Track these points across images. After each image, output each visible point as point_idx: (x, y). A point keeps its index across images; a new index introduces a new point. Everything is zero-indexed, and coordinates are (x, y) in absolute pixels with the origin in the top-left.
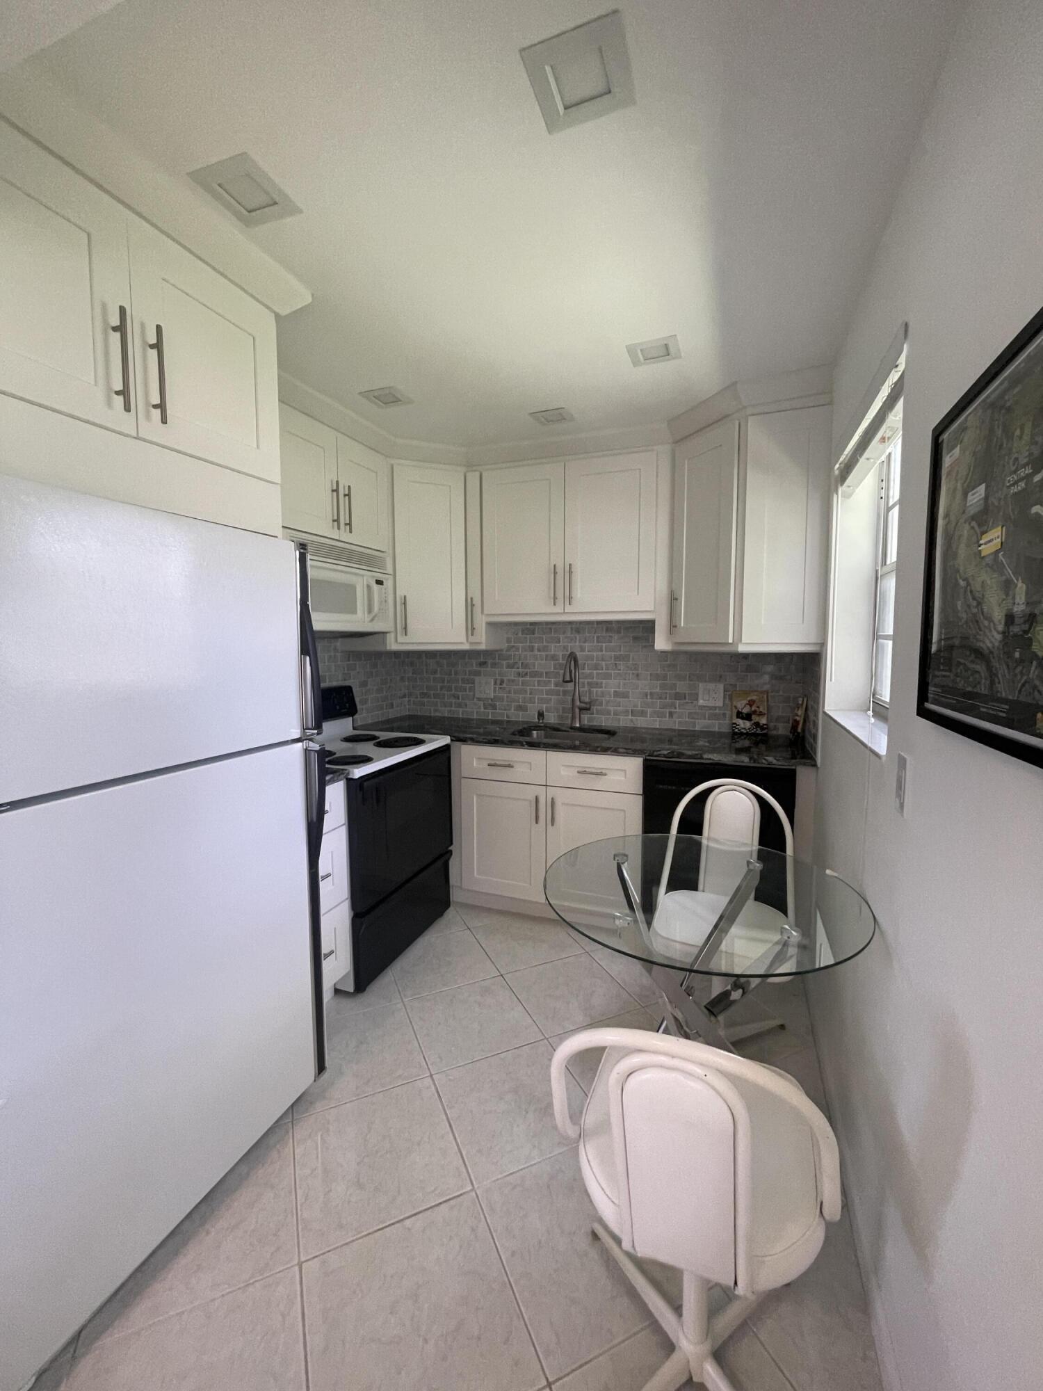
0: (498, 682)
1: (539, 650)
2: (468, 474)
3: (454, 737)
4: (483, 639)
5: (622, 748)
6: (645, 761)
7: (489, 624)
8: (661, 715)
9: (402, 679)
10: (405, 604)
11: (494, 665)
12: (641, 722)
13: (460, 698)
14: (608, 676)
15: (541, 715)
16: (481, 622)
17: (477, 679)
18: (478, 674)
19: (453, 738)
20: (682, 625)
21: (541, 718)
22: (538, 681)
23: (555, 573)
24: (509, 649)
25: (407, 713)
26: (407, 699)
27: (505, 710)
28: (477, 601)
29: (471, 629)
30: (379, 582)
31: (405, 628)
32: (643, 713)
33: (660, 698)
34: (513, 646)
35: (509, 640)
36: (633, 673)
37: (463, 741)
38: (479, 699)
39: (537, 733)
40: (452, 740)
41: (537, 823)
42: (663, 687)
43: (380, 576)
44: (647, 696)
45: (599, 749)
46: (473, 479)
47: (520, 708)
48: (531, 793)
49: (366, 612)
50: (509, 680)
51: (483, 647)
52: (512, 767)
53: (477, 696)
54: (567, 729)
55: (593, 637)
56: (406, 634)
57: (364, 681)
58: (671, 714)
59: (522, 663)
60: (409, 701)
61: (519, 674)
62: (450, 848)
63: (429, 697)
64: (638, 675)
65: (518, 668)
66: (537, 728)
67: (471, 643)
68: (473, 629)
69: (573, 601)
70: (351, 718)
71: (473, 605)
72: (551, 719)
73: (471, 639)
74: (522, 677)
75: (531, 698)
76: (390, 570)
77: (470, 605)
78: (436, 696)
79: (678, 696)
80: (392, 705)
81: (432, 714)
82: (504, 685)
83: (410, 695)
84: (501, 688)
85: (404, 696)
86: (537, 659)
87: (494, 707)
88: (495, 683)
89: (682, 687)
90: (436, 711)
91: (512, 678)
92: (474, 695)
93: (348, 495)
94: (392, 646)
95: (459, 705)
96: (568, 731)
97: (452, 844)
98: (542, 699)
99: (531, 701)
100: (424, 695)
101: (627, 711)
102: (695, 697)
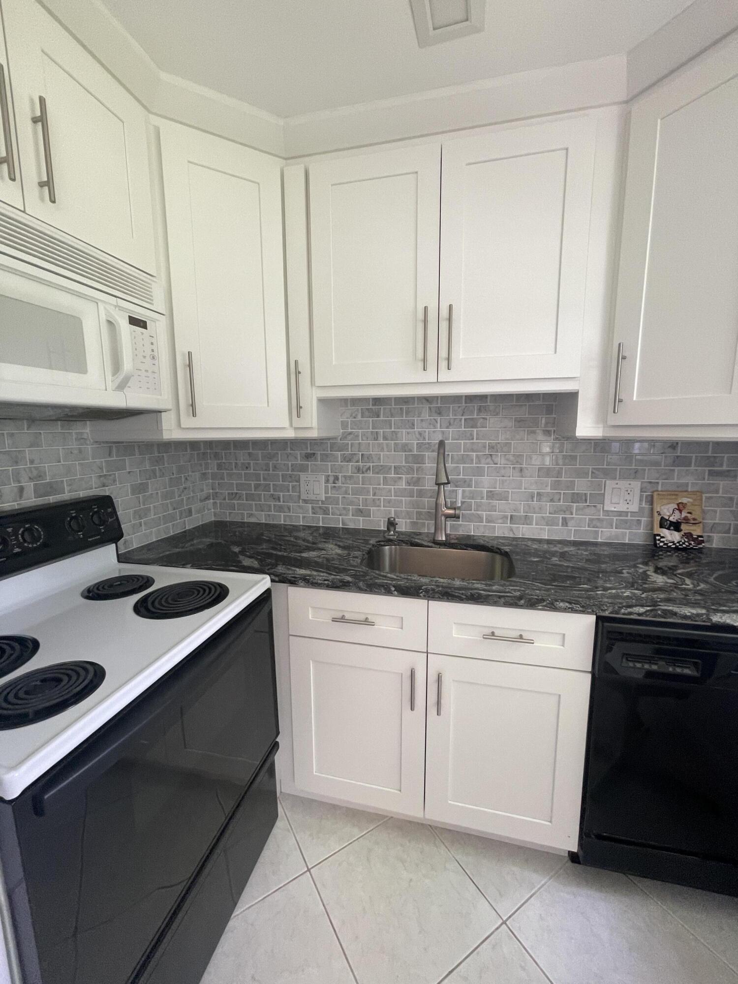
0: (331, 479)
1: (385, 438)
2: (285, 171)
3: (276, 576)
4: (315, 424)
5: (562, 601)
6: (600, 620)
7: (322, 401)
8: (550, 522)
9: (204, 476)
10: (190, 366)
11: (325, 458)
12: (524, 531)
13: (281, 500)
14: (479, 472)
15: (391, 524)
16: (310, 398)
17: (303, 477)
18: (304, 469)
19: (273, 577)
20: (635, 399)
21: (392, 529)
22: (385, 478)
23: (425, 321)
24: (345, 436)
25: (213, 519)
26: (212, 501)
27: (340, 515)
28: (305, 368)
29: (296, 408)
30: (137, 322)
31: (193, 405)
32: (527, 520)
33: (552, 500)
34: (350, 433)
35: (344, 425)
36: (514, 468)
37: (293, 582)
38: (305, 501)
39: (391, 550)
40: (272, 581)
41: (412, 709)
42: (556, 485)
43: (140, 313)
44: (533, 497)
45: (522, 602)
46: (295, 173)
47: (360, 512)
48: (403, 663)
49: (109, 377)
50: (345, 477)
51: (314, 434)
52: (372, 624)
53: (302, 498)
54: (430, 544)
55: (461, 420)
56: (194, 415)
57: (141, 484)
58: (565, 522)
59: (362, 455)
60: (215, 503)
61: (358, 470)
62: (277, 740)
63: (240, 498)
64: (521, 470)
65: (358, 462)
66: (389, 542)
67: (296, 429)
68: (299, 408)
69: (453, 364)
70: (114, 545)
71: (298, 373)
72: (403, 526)
73: (297, 423)
74: (363, 473)
75: (374, 500)
76: (159, 304)
77: (294, 372)
78: (250, 497)
79: (577, 498)
80: (190, 511)
81: (245, 521)
82: (339, 484)
83: (215, 495)
84: (335, 487)
85: (207, 498)
86: (382, 450)
87: (326, 511)
88: (327, 481)
89: (582, 486)
90: (251, 515)
91: (350, 474)
92: (299, 496)
93: (41, 119)
94: (171, 431)
95: (280, 509)
96: (431, 547)
97: (278, 733)
98: (389, 501)
99: (375, 503)
100: (233, 496)
101: (506, 517)
102: (600, 498)
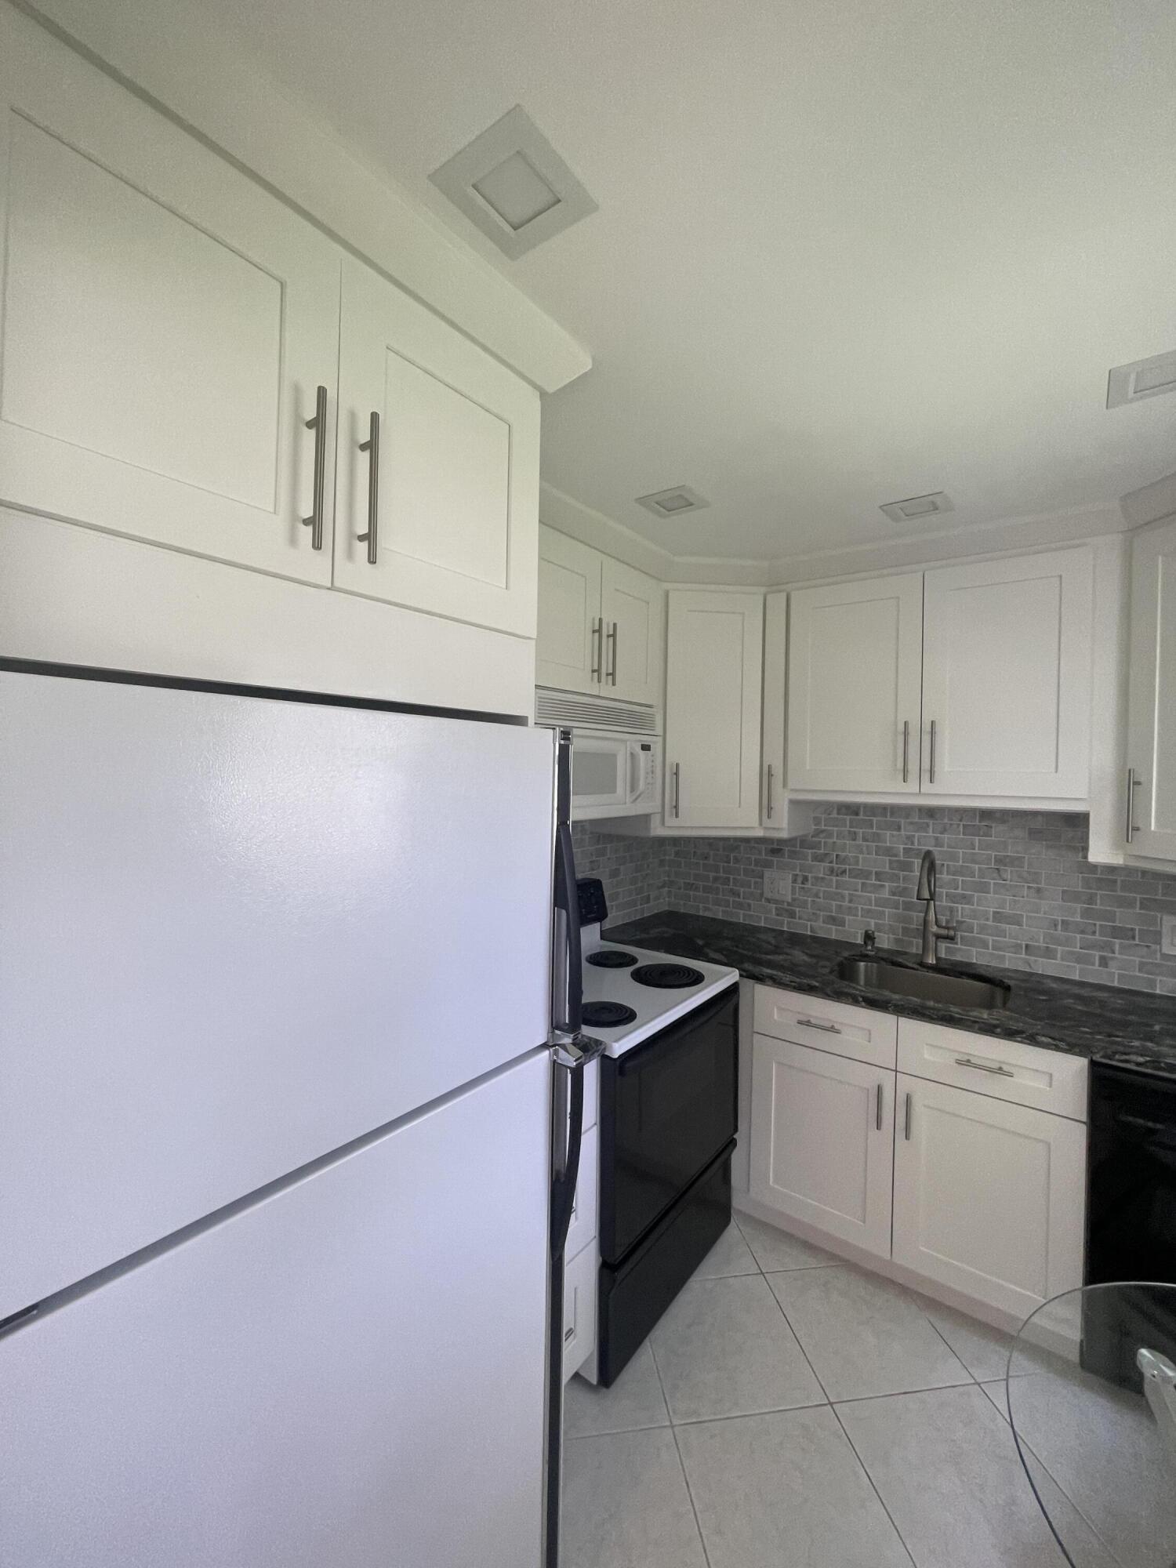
0: (800, 880)
1: (865, 840)
2: (769, 597)
3: (744, 970)
4: (785, 824)
5: (1043, 1036)
6: (1093, 1064)
7: (793, 802)
8: (1080, 959)
9: (662, 863)
10: (676, 774)
11: (793, 854)
12: (1043, 966)
13: (741, 897)
14: (983, 888)
15: (869, 937)
16: (782, 801)
17: (767, 873)
18: (768, 865)
19: (742, 973)
20: (1153, 828)
21: (869, 943)
22: (863, 884)
23: (906, 733)
24: (818, 833)
25: (667, 909)
26: (666, 889)
27: (808, 921)
28: (778, 771)
29: (767, 807)
30: (646, 748)
31: (676, 807)
32: (1049, 953)
33: (1082, 932)
34: (822, 831)
35: (817, 820)
36: (1029, 887)
37: (759, 979)
38: (768, 900)
39: (866, 966)
40: (741, 975)
41: (878, 1127)
42: (1086, 913)
43: (646, 740)
44: (1056, 925)
45: (999, 1030)
46: (777, 602)
47: (833, 920)
48: (870, 1078)
49: (628, 792)
50: (817, 878)
51: (784, 835)
52: (838, 1032)
53: (765, 895)
54: (916, 966)
55: (959, 825)
56: (677, 816)
57: (616, 869)
58: (1104, 962)
59: (837, 855)
60: (670, 892)
61: (832, 871)
62: (735, 1136)
63: (697, 889)
64: (1039, 890)
65: (831, 862)
66: (864, 957)
67: (766, 828)
68: (770, 809)
69: (937, 776)
70: (599, 923)
71: (770, 775)
72: (884, 942)
73: (767, 823)
74: (837, 876)
75: (850, 908)
76: (659, 730)
77: (766, 775)
78: (706, 889)
79: (1117, 932)
80: (648, 898)
81: (701, 914)
82: (808, 885)
83: (671, 883)
84: (803, 888)
85: (663, 886)
86: (861, 852)
87: (792, 915)
88: (795, 881)
89: (1125, 917)
90: (706, 909)
91: (821, 875)
92: (762, 895)
93: (614, 636)
94: (657, 830)
95: (740, 906)
96: (917, 970)
97: (736, 1130)
98: (869, 911)
99: (851, 911)
100: (690, 886)
101: (1019, 946)
102: (1157, 937)
